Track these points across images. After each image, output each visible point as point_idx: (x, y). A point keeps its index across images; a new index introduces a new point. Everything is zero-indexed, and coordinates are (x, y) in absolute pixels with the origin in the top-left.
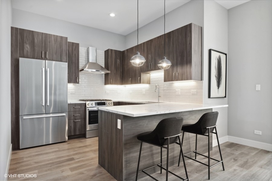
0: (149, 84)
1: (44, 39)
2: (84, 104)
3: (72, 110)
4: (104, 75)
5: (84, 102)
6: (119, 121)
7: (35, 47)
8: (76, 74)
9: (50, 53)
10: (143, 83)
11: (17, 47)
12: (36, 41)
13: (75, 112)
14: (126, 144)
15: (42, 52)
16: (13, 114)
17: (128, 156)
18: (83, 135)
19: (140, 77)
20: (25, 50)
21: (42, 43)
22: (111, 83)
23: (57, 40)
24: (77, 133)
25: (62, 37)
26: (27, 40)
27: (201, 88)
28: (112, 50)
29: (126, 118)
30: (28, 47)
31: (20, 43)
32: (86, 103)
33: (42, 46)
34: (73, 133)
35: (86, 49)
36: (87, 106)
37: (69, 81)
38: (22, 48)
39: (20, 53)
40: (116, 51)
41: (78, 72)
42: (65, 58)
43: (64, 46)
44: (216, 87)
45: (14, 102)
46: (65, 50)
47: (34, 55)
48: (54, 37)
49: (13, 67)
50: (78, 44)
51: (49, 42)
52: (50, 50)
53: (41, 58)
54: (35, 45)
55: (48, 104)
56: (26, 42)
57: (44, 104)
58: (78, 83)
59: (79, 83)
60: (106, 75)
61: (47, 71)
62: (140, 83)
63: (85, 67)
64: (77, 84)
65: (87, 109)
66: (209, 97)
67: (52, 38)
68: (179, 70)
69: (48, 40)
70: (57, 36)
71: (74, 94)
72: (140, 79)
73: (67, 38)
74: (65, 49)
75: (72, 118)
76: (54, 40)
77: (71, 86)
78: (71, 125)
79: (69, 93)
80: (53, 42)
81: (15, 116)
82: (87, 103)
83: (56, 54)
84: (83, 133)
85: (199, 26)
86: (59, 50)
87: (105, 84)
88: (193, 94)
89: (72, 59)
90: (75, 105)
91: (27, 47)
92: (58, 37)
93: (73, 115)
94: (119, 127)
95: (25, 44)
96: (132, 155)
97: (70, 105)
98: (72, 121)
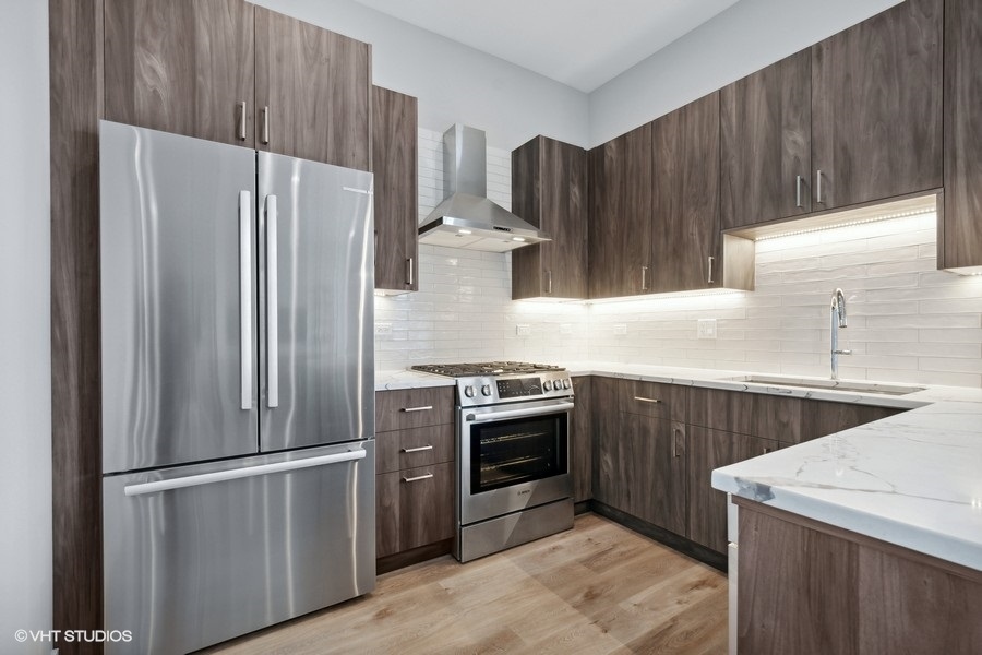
0: (751, 288)
1: (249, 37)
2: (450, 393)
3: (394, 421)
4: (509, 257)
5: (449, 381)
7: (200, 78)
8: (402, 242)
9: (282, 116)
10: (731, 284)
11: (93, 64)
12: (204, 40)
13: (407, 431)
15: (238, 108)
16: (68, 467)
18: (440, 546)
20: (138, 84)
21: (240, 60)
22: (548, 292)
23: (318, 51)
24: (420, 539)
25: (342, 42)
26: (154, 28)
28: (550, 141)
30: (161, 70)
31: (107, 42)
32: (456, 388)
33: (238, 76)
34: (398, 544)
35: (439, 137)
36: (465, 401)
37: (380, 282)
38: (124, 74)
39: (107, 101)
40: (565, 147)
41: (413, 234)
42: (359, 151)
43: (353, 88)
45: (74, 394)
46: (358, 112)
47: (194, 122)
48: (302, 31)
49: (68, 182)
50: (413, 100)
51: (279, 60)
52: (281, 99)
53: (231, 136)
54: (199, 65)
55: (274, 401)
56: (144, 42)
57: (248, 402)
58: (414, 288)
59: (416, 290)
60: (523, 259)
61: (266, 213)
62: (716, 283)
64: (412, 294)
65: (465, 413)
67: (291, 35)
69: (273, 48)
70: (319, 29)
72: (717, 265)
74: (358, 104)
75: (396, 464)
76: (305, 49)
77: (384, 303)
78: (387, 503)
80: (300, 60)
81: (76, 479)
82: (463, 382)
83: (313, 126)
84: (444, 537)
86: (330, 105)
87: (516, 295)
89: (386, 169)
90: (409, 398)
91: (154, 71)
92: (324, 37)
93: (398, 449)
95: (139, 51)
98: (394, 481)
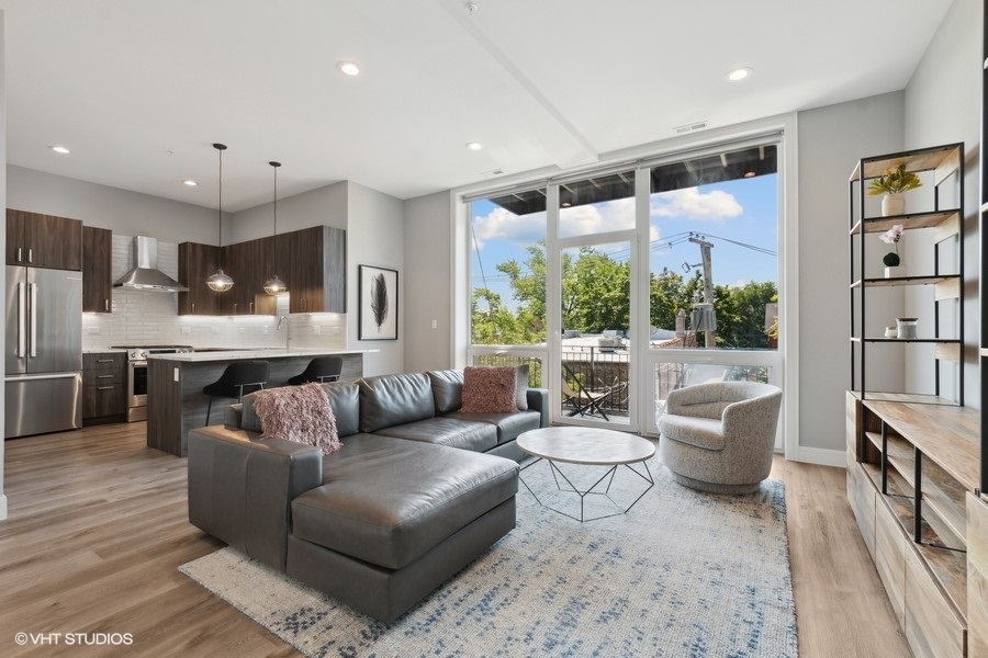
0: (275, 314)
1: (22, 223)
2: (125, 355)
3: (93, 365)
4: (176, 296)
5: (124, 351)
6: (176, 370)
9: (37, 252)
10: (260, 313)
13: (100, 370)
14: (185, 401)
15: (17, 250)
17: (190, 418)
18: (120, 417)
19: (254, 301)
21: (17, 232)
22: (192, 312)
23: (55, 225)
24: (106, 412)
25: (67, 221)
27: (343, 323)
28: (194, 245)
29: (185, 365)
32: (127, 354)
33: (17, 238)
34: (94, 414)
35: (130, 239)
36: (131, 359)
37: (87, 307)
40: (205, 247)
41: (109, 289)
42: (76, 262)
43: (73, 238)
44: (375, 323)
46: (75, 247)
48: (47, 220)
50: (109, 231)
51: (36, 230)
52: (37, 244)
53: (13, 262)
55: (34, 355)
57: (22, 354)
58: (109, 311)
59: (111, 312)
60: (182, 295)
61: (31, 289)
62: (253, 313)
63: (127, 277)
64: (107, 314)
65: (130, 364)
66: (359, 339)
67: (42, 221)
68: (308, 296)
69: (33, 226)
70: (56, 218)
71: (98, 334)
72: (253, 306)
73: (80, 222)
74: (75, 244)
75: (94, 382)
76: (48, 225)
77: (89, 319)
78: (88, 397)
79: (83, 333)
80: (46, 230)
82: (130, 352)
83: (53, 253)
84: (121, 412)
85: (338, 230)
86: (61, 246)
87: (180, 313)
88: (336, 335)
89: (94, 262)
90: (101, 357)
92: (58, 220)
93: (94, 377)
94: (176, 379)
96: (196, 417)
97: (86, 356)
98: (93, 389)
